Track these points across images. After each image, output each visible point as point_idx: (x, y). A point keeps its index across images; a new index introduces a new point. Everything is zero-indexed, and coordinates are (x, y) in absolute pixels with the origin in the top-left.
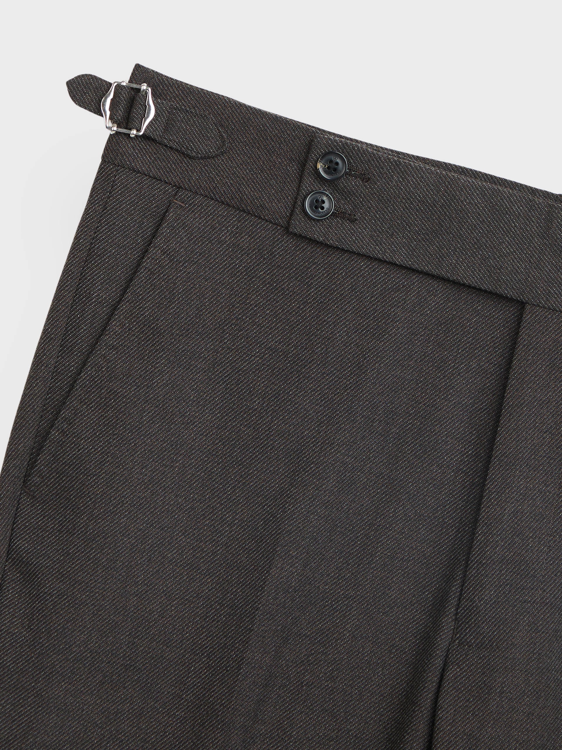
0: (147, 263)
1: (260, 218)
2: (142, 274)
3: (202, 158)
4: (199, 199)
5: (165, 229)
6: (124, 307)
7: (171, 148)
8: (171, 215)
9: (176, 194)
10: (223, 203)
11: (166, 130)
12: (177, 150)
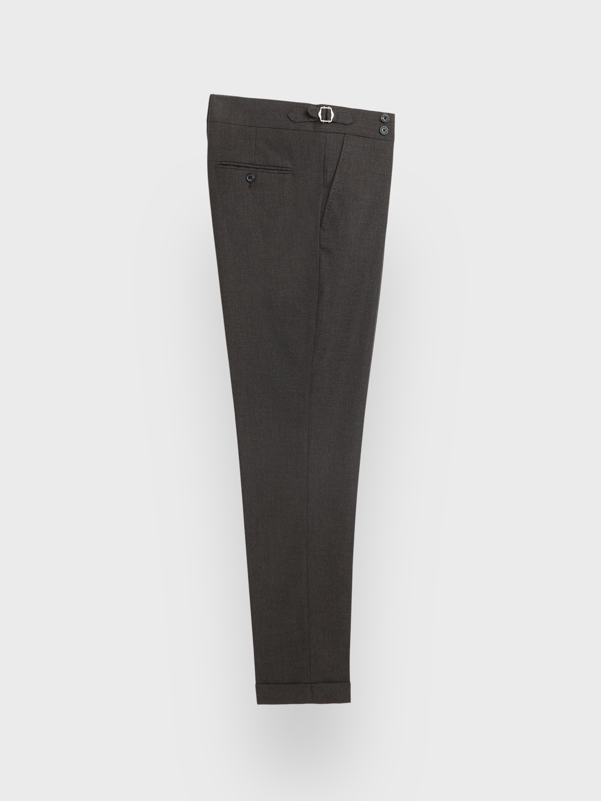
0: (342, 156)
1: (369, 138)
2: (341, 160)
3: (349, 124)
4: (351, 136)
5: (344, 146)
6: (338, 170)
7: (340, 123)
8: (345, 142)
9: (345, 136)
10: (358, 136)
11: (337, 118)
12: (342, 124)
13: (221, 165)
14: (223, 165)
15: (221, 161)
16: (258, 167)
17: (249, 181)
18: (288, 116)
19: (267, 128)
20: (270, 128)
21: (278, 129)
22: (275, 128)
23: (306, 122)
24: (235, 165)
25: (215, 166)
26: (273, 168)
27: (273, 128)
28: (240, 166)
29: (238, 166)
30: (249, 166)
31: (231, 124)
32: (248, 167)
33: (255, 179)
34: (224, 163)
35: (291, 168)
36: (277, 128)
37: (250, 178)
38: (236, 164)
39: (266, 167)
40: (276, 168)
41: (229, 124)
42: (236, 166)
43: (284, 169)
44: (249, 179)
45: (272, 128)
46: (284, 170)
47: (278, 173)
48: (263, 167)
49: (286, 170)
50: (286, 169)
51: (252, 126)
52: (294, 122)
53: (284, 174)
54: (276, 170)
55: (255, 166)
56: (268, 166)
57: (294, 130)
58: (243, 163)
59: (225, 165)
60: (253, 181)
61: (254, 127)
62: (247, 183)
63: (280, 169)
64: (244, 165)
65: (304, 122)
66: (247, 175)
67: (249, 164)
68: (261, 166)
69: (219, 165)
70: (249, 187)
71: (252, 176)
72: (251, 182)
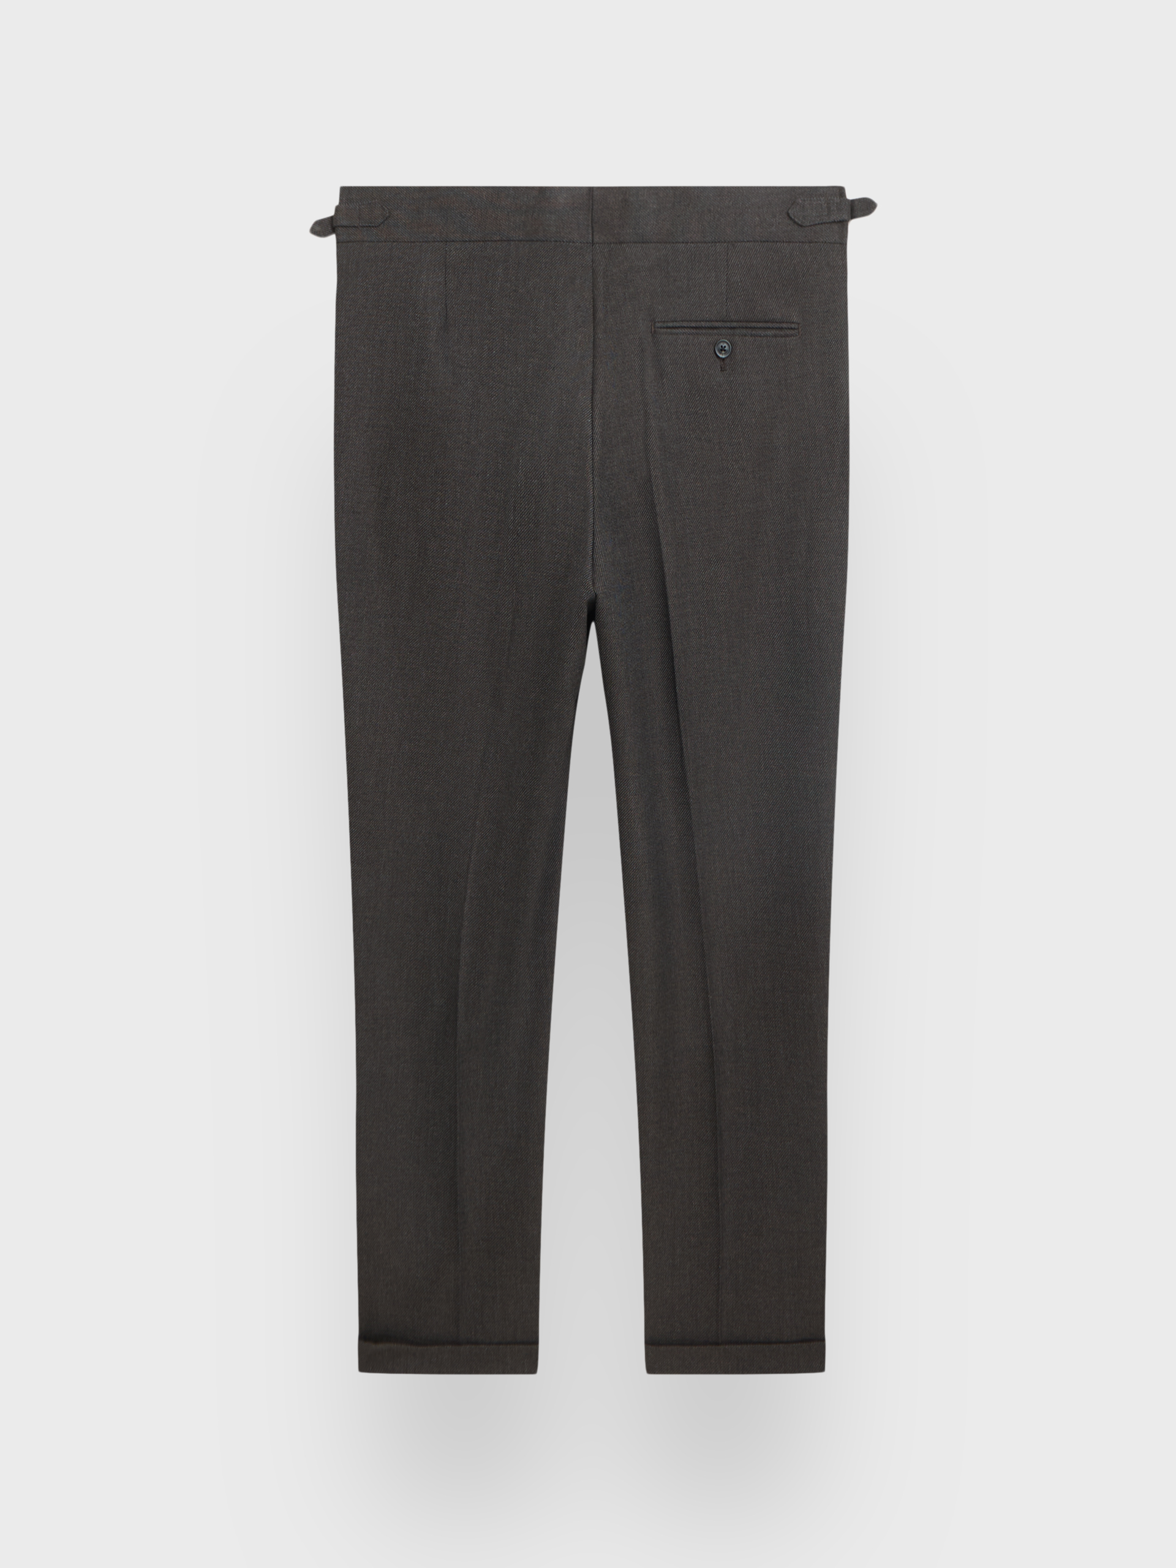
13: (664, 328)
14: (670, 328)
15: (664, 322)
16: (735, 324)
17: (721, 356)
18: (788, 214)
19: (748, 241)
20: (754, 242)
21: (770, 242)
22: (764, 241)
23: (824, 223)
24: (691, 327)
25: (653, 330)
26: (764, 325)
27: (761, 242)
28: (700, 327)
29: (696, 328)
30: (717, 324)
31: (676, 243)
32: (716, 328)
33: (731, 351)
34: (670, 324)
35: (799, 324)
36: (768, 241)
37: (722, 349)
38: (693, 325)
39: (749, 325)
40: (770, 325)
41: (673, 243)
42: (694, 327)
43: (785, 325)
44: (720, 353)
45: (757, 241)
46: (786, 328)
47: (775, 336)
48: (744, 324)
49: (789, 328)
50: (789, 325)
51: (719, 242)
52: (801, 226)
53: (786, 336)
54: (769, 328)
55: (728, 325)
56: (753, 322)
57: (803, 242)
58: (706, 321)
59: (673, 328)
60: (728, 357)
61: (722, 242)
62: (717, 360)
63: (778, 325)
64: (708, 324)
65: (822, 224)
66: (715, 344)
67: (717, 321)
68: (741, 322)
69: (661, 328)
70: (722, 370)
71: (725, 345)
72: (723, 359)
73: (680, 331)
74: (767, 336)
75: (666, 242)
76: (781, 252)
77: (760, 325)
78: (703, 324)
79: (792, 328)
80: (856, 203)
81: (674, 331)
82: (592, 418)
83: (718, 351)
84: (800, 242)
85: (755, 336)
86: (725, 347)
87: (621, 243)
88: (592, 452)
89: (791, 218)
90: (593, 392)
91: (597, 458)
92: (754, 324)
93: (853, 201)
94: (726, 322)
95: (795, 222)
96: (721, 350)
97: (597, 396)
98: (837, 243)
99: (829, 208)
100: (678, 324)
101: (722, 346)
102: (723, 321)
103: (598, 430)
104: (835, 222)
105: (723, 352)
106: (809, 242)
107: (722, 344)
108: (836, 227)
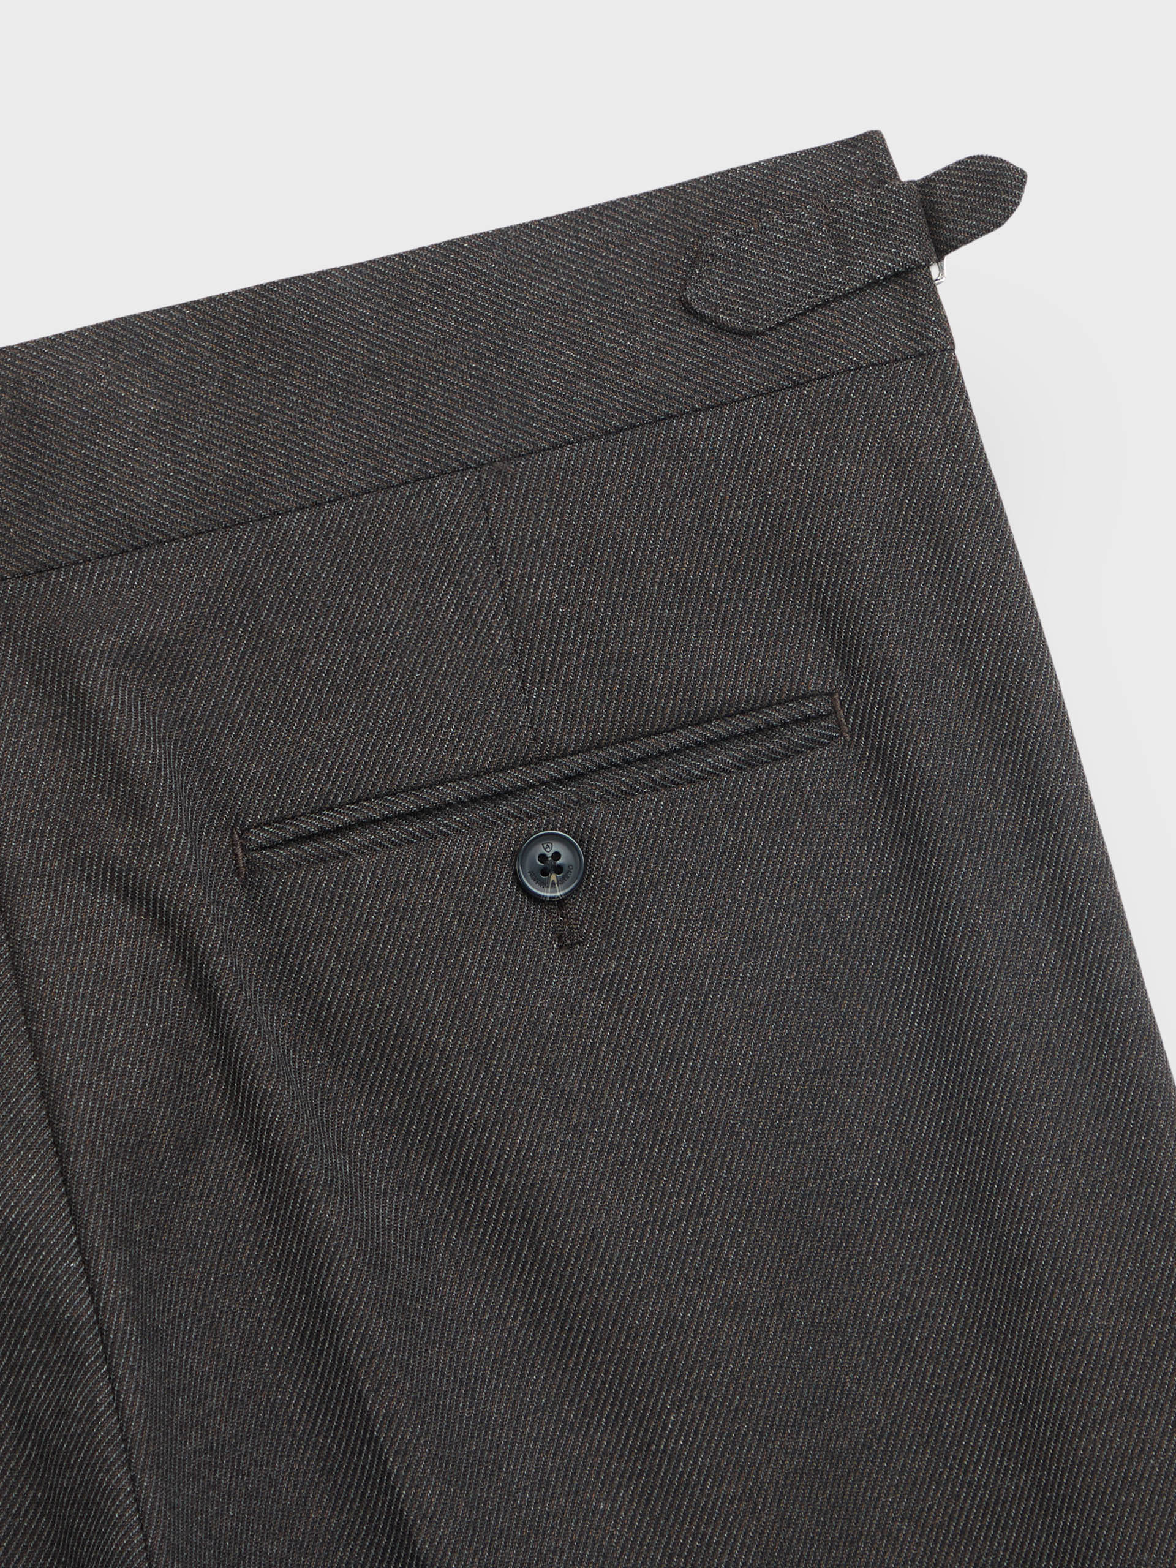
13: (287, 842)
14: (310, 837)
15: (282, 820)
16: (578, 762)
17: (547, 893)
18: (686, 307)
19: (555, 446)
20: (580, 440)
21: (643, 424)
22: (619, 430)
23: (836, 298)
24: (400, 816)
25: (242, 861)
26: (696, 734)
27: (607, 433)
28: (438, 808)
29: (421, 813)
30: (504, 780)
31: (274, 514)
32: (503, 794)
33: (587, 865)
34: (310, 825)
35: (831, 694)
36: (632, 426)
37: (548, 868)
38: (406, 803)
39: (633, 750)
40: (720, 728)
41: (262, 519)
42: (413, 814)
43: (777, 715)
44: (544, 884)
45: (593, 436)
46: (784, 725)
47: (750, 763)
48: (616, 752)
49: (796, 722)
50: (796, 710)
51: (442, 473)
52: (748, 335)
53: (794, 751)
54: (719, 741)
55: (552, 770)
56: (648, 736)
57: (770, 390)
58: (457, 779)
59: (324, 833)
60: (576, 890)
61: (454, 471)
62: (537, 913)
63: (751, 721)
64: (466, 790)
65: (825, 304)
66: (518, 854)
67: (504, 770)
68: (599, 747)
69: (273, 846)
70: (565, 942)
71: (556, 847)
72: (561, 902)
73: (356, 838)
74: (715, 773)
75: (234, 524)
76: (695, 451)
77: (682, 737)
78: (448, 793)
79: (807, 719)
80: (941, 189)
81: (331, 845)
82: (82, 1252)
83: (533, 875)
84: (759, 394)
85: (668, 784)
86: (557, 856)
87: (43, 570)
88: (112, 1381)
89: (701, 317)
90: (61, 1154)
91: (134, 1402)
92: (655, 743)
93: (926, 184)
94: (539, 761)
95: (720, 327)
96: (545, 872)
97: (82, 1164)
98: (906, 358)
99: (838, 239)
100: (341, 818)
101: (542, 857)
102: (526, 764)
103: (114, 1292)
104: (876, 282)
105: (553, 877)
106: (797, 384)
107: (541, 849)
108: (883, 300)
